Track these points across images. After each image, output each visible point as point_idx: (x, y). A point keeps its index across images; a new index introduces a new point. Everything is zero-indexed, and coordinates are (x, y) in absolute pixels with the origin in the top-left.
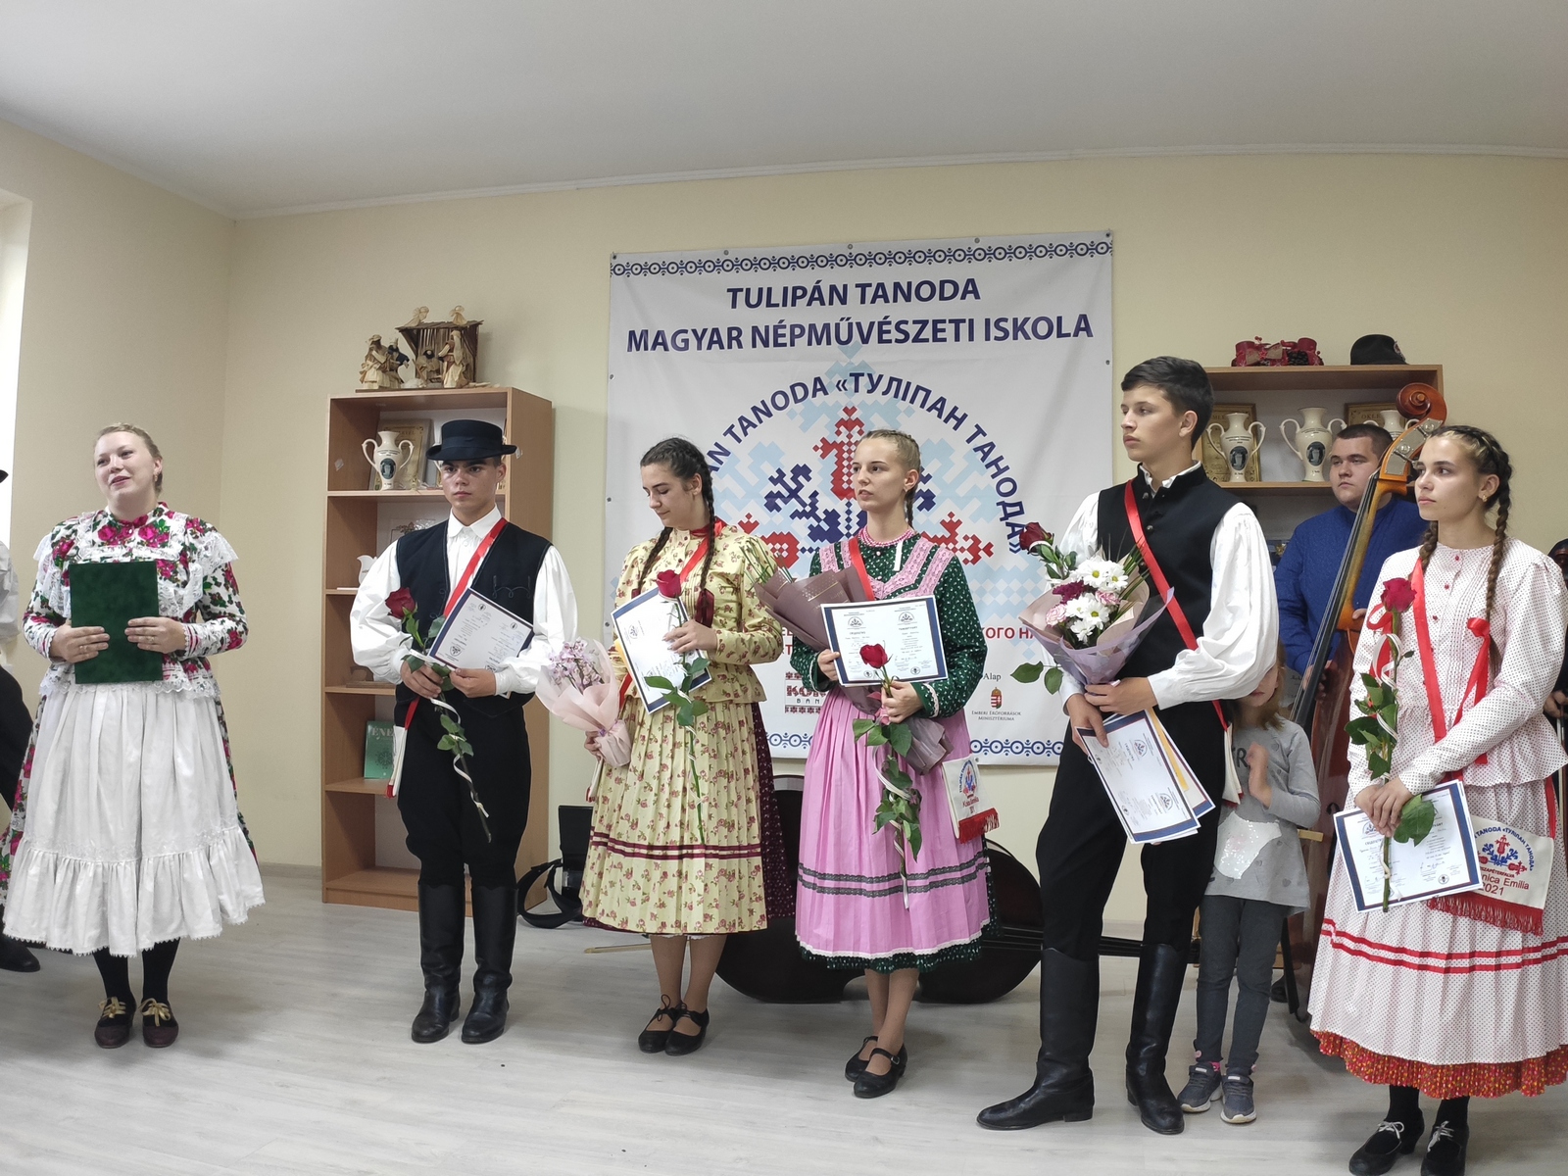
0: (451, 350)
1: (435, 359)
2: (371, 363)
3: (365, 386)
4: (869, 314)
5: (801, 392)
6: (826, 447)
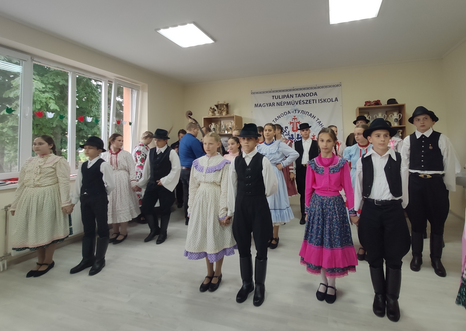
0: (224, 109)
1: (221, 110)
2: (210, 111)
3: (209, 115)
4: (298, 99)
5: (286, 113)
6: (291, 123)
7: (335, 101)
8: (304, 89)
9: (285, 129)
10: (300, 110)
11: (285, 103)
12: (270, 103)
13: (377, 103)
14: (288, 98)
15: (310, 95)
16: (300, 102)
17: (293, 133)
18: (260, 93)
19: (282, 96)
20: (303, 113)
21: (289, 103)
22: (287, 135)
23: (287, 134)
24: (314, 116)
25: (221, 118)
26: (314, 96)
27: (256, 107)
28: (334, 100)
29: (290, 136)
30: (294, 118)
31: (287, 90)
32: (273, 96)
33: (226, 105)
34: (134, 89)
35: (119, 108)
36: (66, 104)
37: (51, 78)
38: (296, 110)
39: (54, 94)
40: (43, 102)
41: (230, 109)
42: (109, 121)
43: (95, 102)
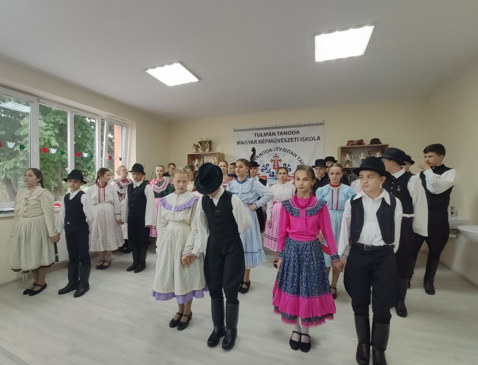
0: (207, 146)
1: (204, 147)
2: (194, 148)
3: (193, 152)
4: (279, 137)
5: (267, 151)
6: (272, 161)
7: (317, 140)
8: (287, 127)
9: (266, 166)
10: (281, 148)
11: (267, 141)
12: (252, 141)
13: (360, 142)
14: (270, 136)
15: (292, 133)
16: (282, 140)
17: (274, 171)
18: (243, 130)
19: (264, 133)
20: (284, 151)
21: (270, 141)
22: (269, 172)
23: (267, 171)
24: (296, 155)
25: (204, 154)
26: (296, 134)
27: (239, 144)
28: (316, 138)
29: (271, 173)
30: (275, 155)
31: (269, 128)
32: (255, 134)
33: (209, 142)
34: (124, 127)
35: (110, 144)
36: (66, 140)
37: (52, 117)
38: (277, 148)
39: (55, 131)
40: (46, 139)
41: (213, 146)
42: (102, 156)
43: (90, 138)
